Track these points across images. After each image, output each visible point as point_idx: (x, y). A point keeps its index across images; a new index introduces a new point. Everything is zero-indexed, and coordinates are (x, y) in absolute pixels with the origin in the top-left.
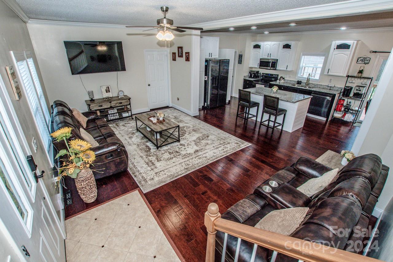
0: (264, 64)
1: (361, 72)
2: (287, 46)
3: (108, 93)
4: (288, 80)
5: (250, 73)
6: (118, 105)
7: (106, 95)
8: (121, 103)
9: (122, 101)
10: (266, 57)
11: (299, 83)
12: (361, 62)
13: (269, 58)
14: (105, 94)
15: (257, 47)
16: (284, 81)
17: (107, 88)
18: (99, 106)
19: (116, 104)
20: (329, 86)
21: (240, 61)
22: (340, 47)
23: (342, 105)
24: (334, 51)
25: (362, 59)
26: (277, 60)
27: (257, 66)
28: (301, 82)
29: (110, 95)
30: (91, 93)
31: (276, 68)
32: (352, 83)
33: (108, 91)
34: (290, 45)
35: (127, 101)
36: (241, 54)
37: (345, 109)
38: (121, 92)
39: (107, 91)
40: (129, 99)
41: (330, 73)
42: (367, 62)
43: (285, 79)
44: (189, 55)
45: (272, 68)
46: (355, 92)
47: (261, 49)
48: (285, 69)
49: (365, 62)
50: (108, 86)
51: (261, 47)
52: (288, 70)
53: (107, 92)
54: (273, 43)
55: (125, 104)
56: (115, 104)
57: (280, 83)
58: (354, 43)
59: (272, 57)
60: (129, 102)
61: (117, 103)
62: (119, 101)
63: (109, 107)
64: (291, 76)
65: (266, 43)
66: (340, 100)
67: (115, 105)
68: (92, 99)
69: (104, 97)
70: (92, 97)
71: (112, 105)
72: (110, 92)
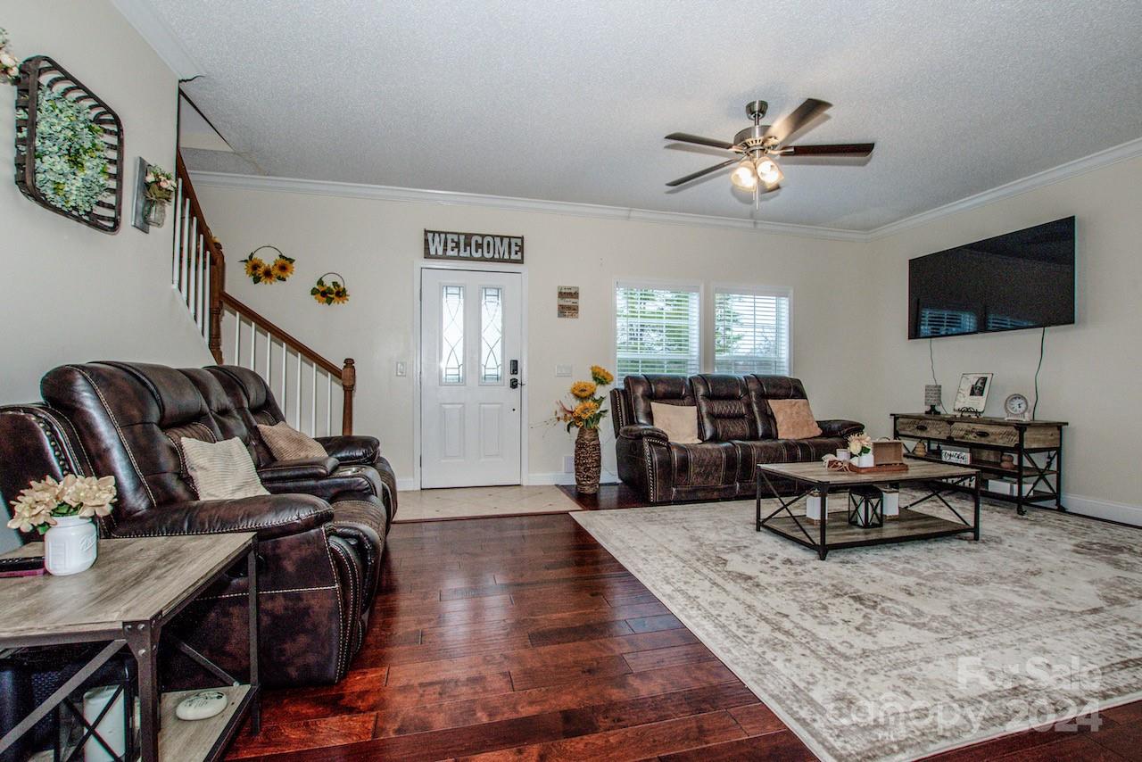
3: (974, 397)
6: (972, 438)
8: (983, 434)
9: (990, 429)
14: (962, 400)
17: (980, 381)
18: (917, 428)
19: (968, 432)
30: (935, 391)
33: (977, 390)
35: (1009, 434)
38: (1021, 401)
39: (976, 391)
40: (1016, 428)
50: (985, 376)
53: (972, 393)
55: (1000, 443)
56: (962, 433)
60: (1017, 438)
61: (972, 432)
62: (979, 427)
63: (943, 436)
67: (963, 437)
68: (933, 407)
69: (959, 406)
70: (933, 403)
71: (954, 434)
72: (982, 395)
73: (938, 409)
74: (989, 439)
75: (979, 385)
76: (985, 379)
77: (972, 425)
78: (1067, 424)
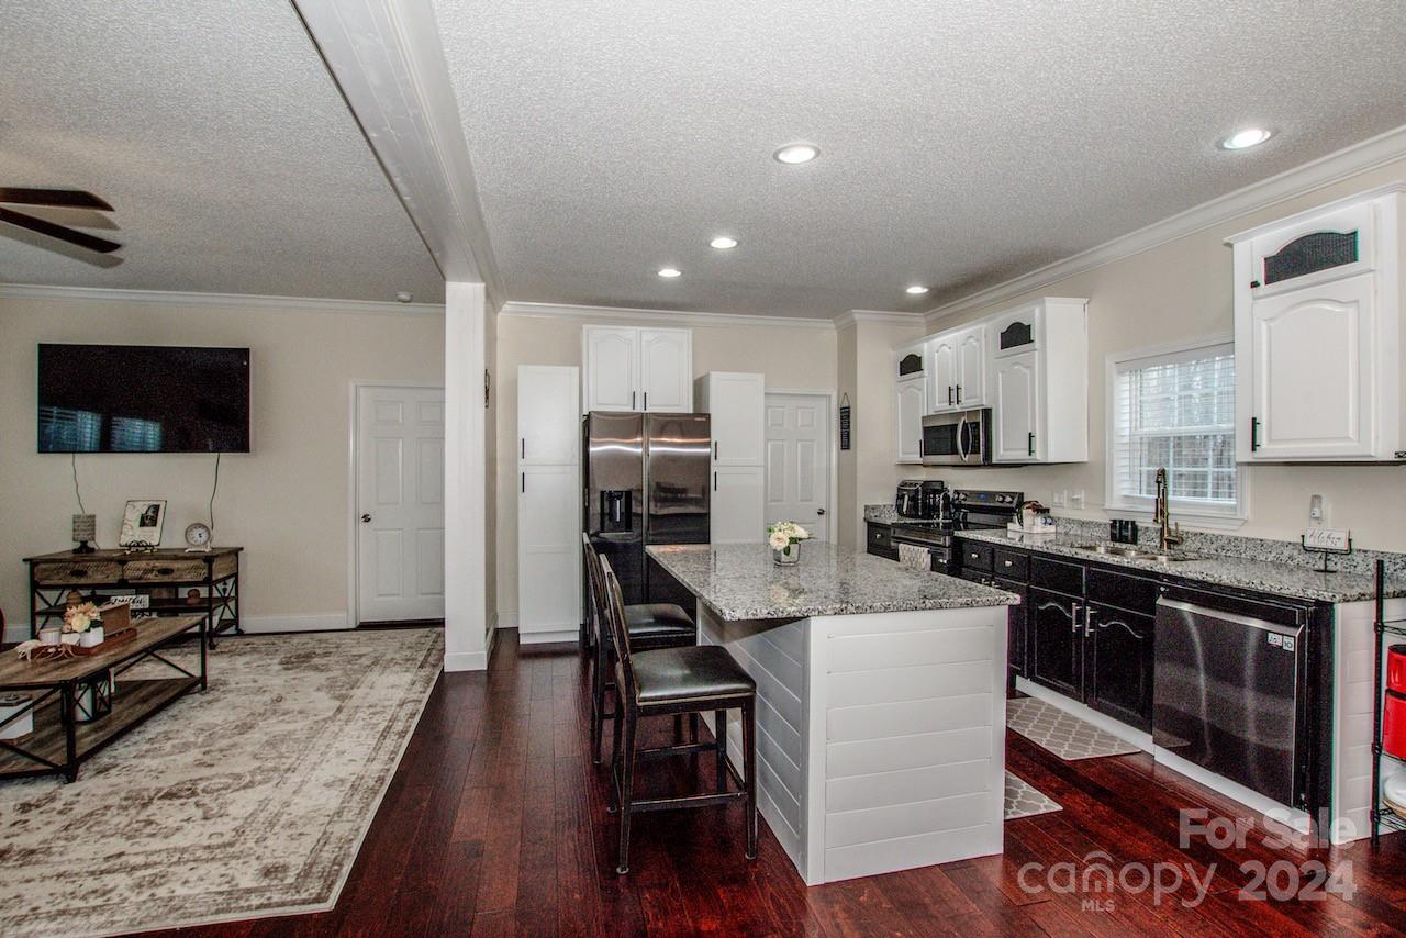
0: (938, 438)
2: (1017, 335)
3: (146, 528)
4: (1070, 521)
5: (899, 491)
6: (152, 577)
7: (134, 534)
8: (169, 572)
9: (175, 565)
10: (944, 407)
11: (1123, 532)
13: (957, 408)
14: (130, 532)
16: (1052, 529)
17: (152, 509)
18: (72, 573)
19: (147, 571)
21: (845, 437)
24: (1253, 298)
26: (987, 413)
27: (916, 458)
28: (1135, 529)
29: (151, 536)
30: (86, 524)
31: (988, 455)
33: (149, 520)
34: (1026, 324)
35: (197, 568)
36: (846, 405)
38: (201, 530)
39: (147, 521)
40: (205, 561)
41: (1267, 450)
43: (1052, 513)
45: (967, 459)
47: (926, 372)
48: (1026, 456)
50: (156, 504)
51: (925, 364)
52: (1038, 457)
53: (143, 524)
54: (962, 332)
55: (187, 579)
56: (140, 573)
57: (1021, 539)
59: (968, 403)
60: (205, 571)
61: (152, 571)
62: (159, 564)
63: (112, 579)
65: (938, 341)
67: (140, 578)
68: (84, 543)
69: (125, 540)
70: (86, 538)
71: (129, 574)
72: (155, 525)
73: (91, 544)
74: (174, 575)
75: (150, 513)
76: (156, 508)
77: (152, 563)
78: (242, 549)
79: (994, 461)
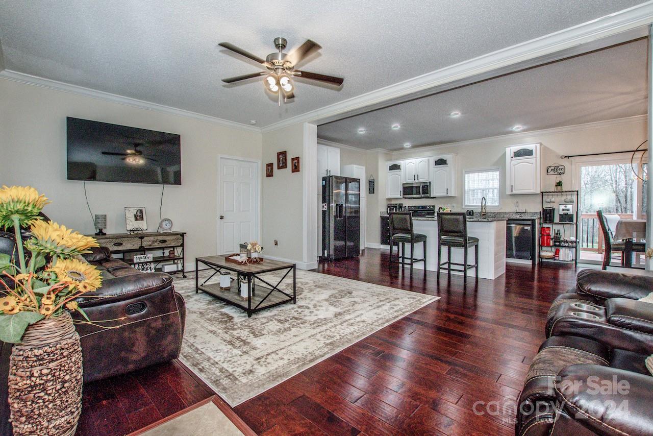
0: (408, 190)
1: (559, 184)
2: (441, 162)
3: (138, 221)
5: (388, 207)
6: (156, 245)
8: (164, 241)
9: (167, 238)
10: (412, 181)
11: (470, 213)
12: (552, 172)
13: (417, 181)
14: (131, 223)
15: (395, 167)
17: (139, 212)
18: (114, 244)
19: (153, 242)
20: (517, 211)
21: (371, 190)
22: (518, 154)
23: (548, 235)
24: (512, 160)
25: (553, 168)
26: (430, 182)
27: (399, 196)
28: (473, 212)
29: (142, 225)
30: (102, 219)
31: (430, 194)
32: (551, 202)
33: (139, 216)
34: (445, 159)
35: (178, 239)
36: (371, 179)
37: (555, 242)
39: (138, 218)
40: (181, 235)
41: (515, 192)
42: (561, 171)
44: (298, 162)
45: (423, 196)
46: (562, 212)
47: (402, 170)
48: (445, 194)
49: (559, 171)
50: (141, 209)
51: (401, 167)
52: (449, 195)
53: (136, 219)
54: (418, 159)
55: (173, 245)
56: (150, 243)
58: (536, 147)
59: (421, 180)
60: (182, 240)
61: (156, 241)
62: (161, 238)
63: (136, 247)
64: (455, 205)
65: (407, 161)
66: (542, 230)
67: (150, 245)
68: (101, 230)
69: (129, 228)
70: (101, 227)
71: (144, 244)
72: (142, 220)
73: (104, 231)
75: (139, 214)
76: (141, 211)
77: (156, 237)
79: (431, 196)
